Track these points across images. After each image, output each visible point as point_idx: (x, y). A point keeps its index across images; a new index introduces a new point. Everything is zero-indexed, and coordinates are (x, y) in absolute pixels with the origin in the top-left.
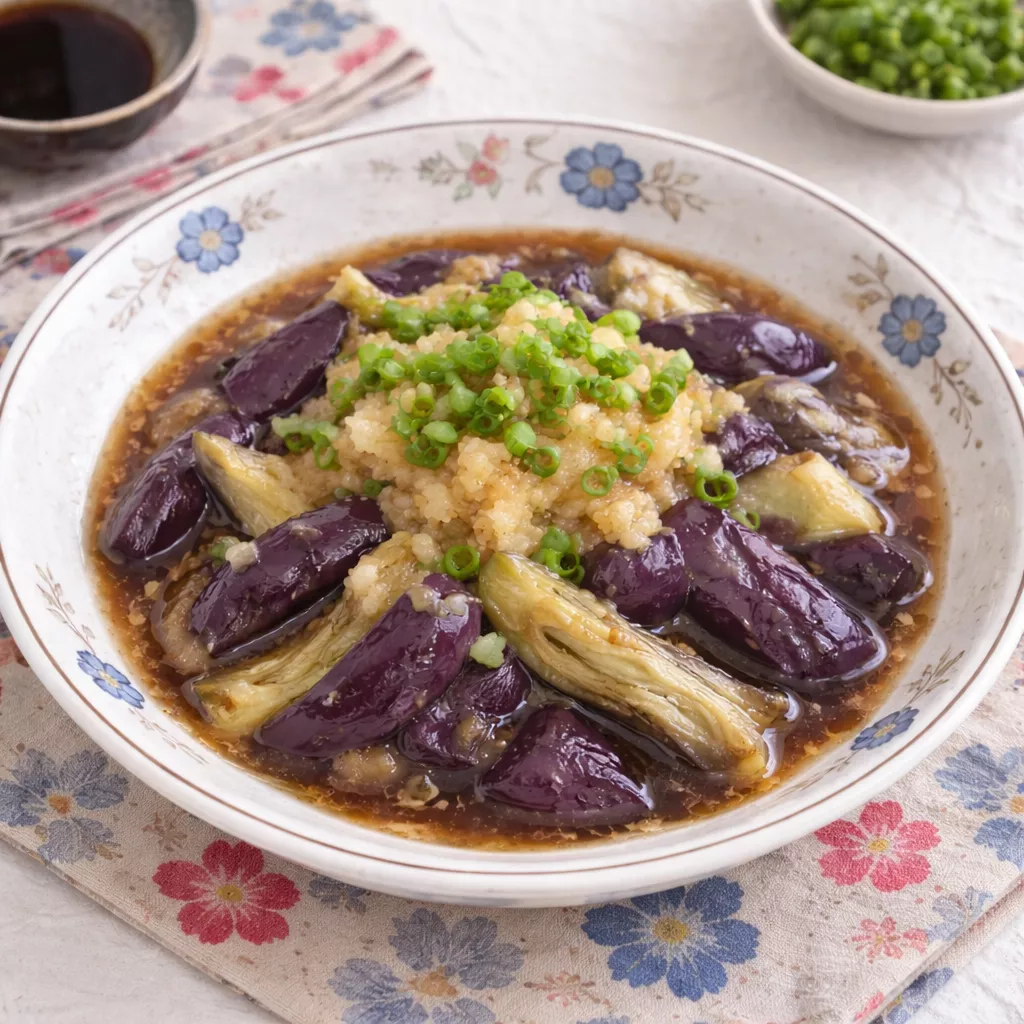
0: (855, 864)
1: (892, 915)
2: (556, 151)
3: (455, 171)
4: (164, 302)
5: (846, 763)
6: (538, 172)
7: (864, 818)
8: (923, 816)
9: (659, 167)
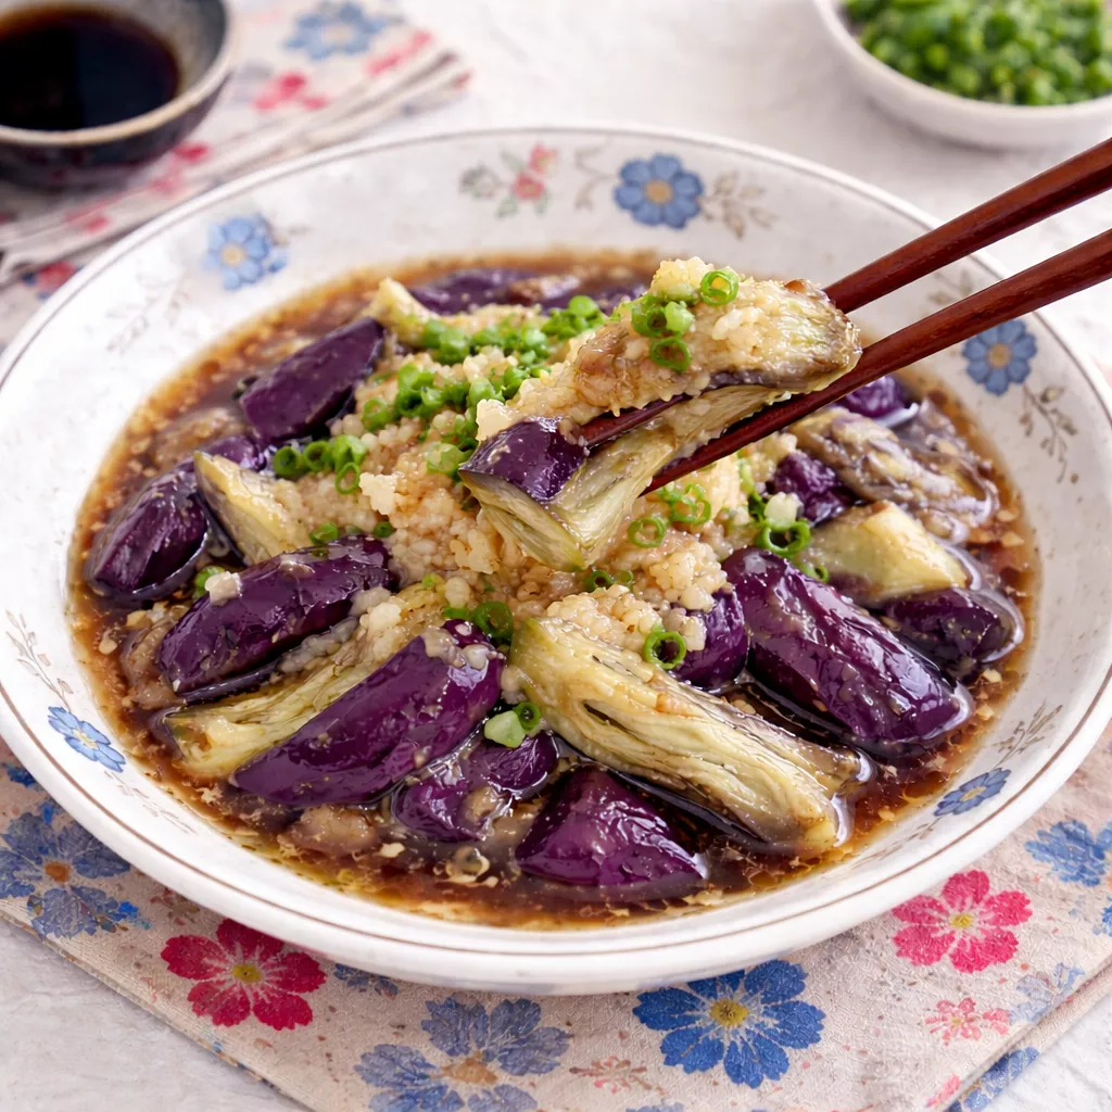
0: (934, 941)
1: (972, 995)
2: (610, 164)
3: (498, 184)
4: (172, 324)
5: (930, 830)
6: (589, 188)
7: (947, 890)
8: (1014, 887)
9: (721, 180)
